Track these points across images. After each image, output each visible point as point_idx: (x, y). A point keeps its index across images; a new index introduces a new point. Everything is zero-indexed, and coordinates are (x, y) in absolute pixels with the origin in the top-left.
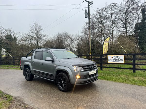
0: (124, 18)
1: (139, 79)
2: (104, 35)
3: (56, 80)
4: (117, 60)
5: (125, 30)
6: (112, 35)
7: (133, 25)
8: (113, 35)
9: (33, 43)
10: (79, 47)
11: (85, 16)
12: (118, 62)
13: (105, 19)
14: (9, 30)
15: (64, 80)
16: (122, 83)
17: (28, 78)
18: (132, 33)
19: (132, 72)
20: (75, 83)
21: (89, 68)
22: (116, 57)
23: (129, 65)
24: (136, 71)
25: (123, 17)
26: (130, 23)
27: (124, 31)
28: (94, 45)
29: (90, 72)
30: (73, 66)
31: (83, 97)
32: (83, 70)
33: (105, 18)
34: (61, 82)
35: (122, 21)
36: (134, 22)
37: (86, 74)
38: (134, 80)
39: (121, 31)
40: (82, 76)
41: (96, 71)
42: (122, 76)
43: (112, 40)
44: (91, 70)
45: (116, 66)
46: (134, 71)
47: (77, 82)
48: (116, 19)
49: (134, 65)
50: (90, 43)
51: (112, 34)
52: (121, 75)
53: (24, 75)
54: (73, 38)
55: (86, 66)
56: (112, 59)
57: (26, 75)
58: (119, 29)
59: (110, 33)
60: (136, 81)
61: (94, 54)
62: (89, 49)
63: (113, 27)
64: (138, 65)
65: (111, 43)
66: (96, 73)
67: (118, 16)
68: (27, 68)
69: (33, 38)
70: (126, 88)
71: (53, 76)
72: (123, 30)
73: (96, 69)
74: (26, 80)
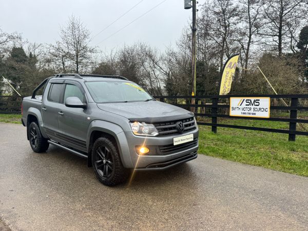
0: (278, 13)
1: (302, 157)
2: (228, 52)
3: (89, 154)
4: (252, 110)
5: (278, 41)
6: (247, 52)
7: (296, 32)
8: (250, 53)
9: (66, 67)
10: (168, 79)
11: (186, 4)
12: (255, 114)
13: (233, 16)
14: (17, 37)
15: (109, 156)
16: (260, 168)
17: (36, 147)
18: (293, 51)
19: (287, 139)
20: (136, 166)
21: (174, 128)
22: (249, 103)
23: (281, 122)
24: (298, 137)
25: (276, 11)
26: (291, 25)
27: (274, 43)
28: (203, 75)
29: (175, 139)
30: (132, 121)
31: (150, 203)
32: (156, 134)
33: (234, 12)
34: (102, 162)
35: (273, 21)
36: (299, 22)
37: (163, 144)
38: (289, 161)
39: (268, 43)
40: (155, 148)
41: (192, 136)
42: (263, 149)
43: (247, 63)
44: (180, 132)
45: (250, 123)
46: (292, 138)
47: (140, 163)
48: (258, 16)
49: (293, 123)
50: (194, 70)
51: (248, 49)
52: (259, 146)
53: (28, 139)
54: (157, 57)
55: (165, 123)
56: (241, 107)
57: (32, 139)
58: (263, 40)
59: (243, 49)
60: (295, 163)
61: (204, 94)
62: (191, 84)
63: (250, 35)
64: (302, 124)
65: (243, 71)
66: (192, 140)
67: (263, 9)
68: (34, 123)
69: (67, 55)
70: (268, 182)
71: (85, 145)
72: (272, 41)
73: (195, 131)
74: (33, 151)
